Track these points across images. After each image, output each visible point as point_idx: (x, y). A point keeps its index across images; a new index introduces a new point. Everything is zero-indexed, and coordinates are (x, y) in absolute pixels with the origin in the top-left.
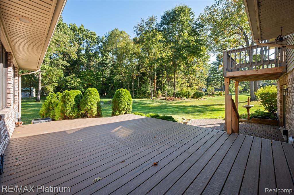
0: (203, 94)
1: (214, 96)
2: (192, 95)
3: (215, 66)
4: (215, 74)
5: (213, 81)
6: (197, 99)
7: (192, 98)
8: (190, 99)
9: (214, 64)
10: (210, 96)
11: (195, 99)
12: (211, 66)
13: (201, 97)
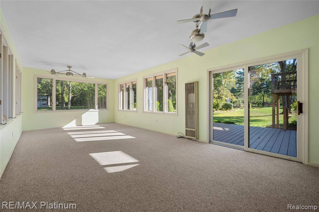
0: (231, 106)
1: (242, 108)
2: (221, 107)
3: (241, 76)
4: (241, 84)
5: (238, 92)
6: (226, 111)
7: (220, 109)
8: (219, 110)
9: (239, 74)
10: (238, 108)
11: (224, 111)
12: (236, 76)
13: (230, 109)
